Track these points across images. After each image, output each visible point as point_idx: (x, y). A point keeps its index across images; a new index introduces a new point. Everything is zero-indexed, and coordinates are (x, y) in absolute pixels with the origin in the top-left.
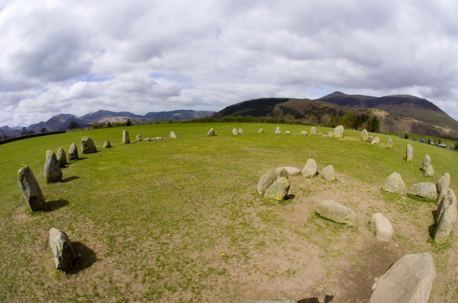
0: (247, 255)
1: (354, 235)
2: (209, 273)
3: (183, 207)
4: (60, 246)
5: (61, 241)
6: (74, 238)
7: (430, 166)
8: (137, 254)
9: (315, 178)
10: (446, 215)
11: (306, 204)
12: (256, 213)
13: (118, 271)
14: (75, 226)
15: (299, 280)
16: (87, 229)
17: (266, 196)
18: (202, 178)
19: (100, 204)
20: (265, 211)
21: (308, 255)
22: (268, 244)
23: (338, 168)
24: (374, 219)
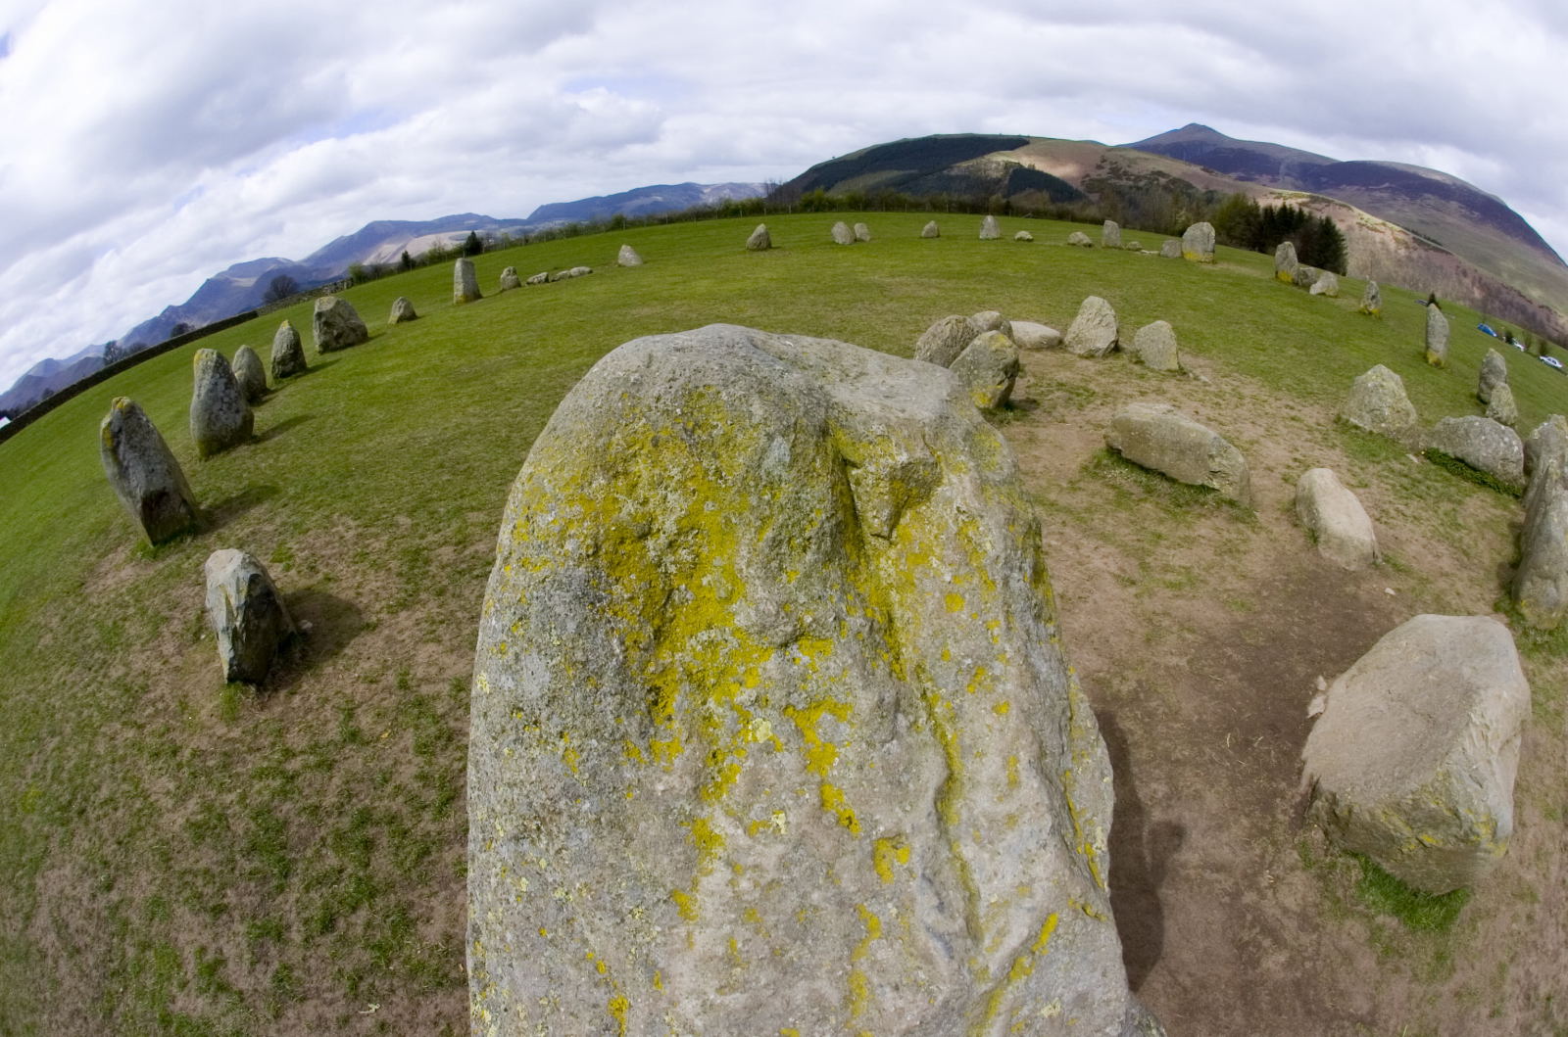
1: (1240, 532)
4: (239, 594)
7: (1504, 388)
10: (1556, 520)
13: (432, 647)
14: (297, 547)
16: (337, 544)
21: (1081, 571)
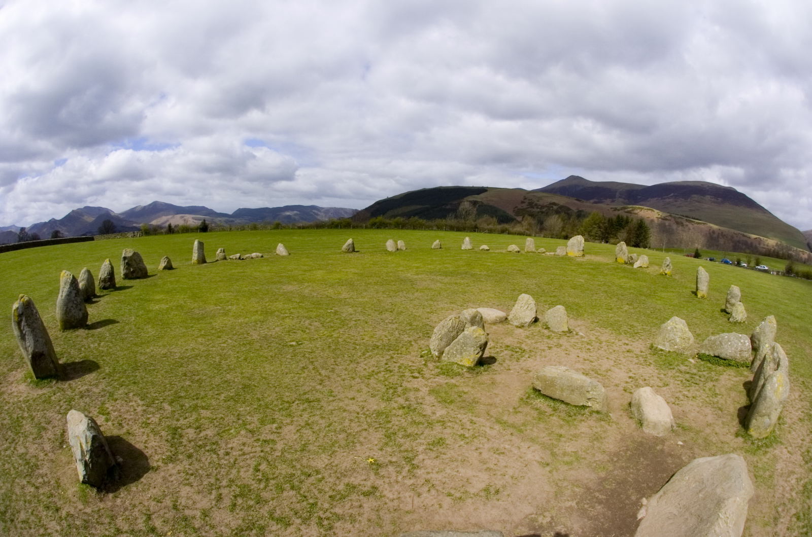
0: (413, 462)
1: (602, 426)
2: (346, 494)
3: (299, 378)
4: (87, 443)
5: (88, 433)
6: (109, 429)
7: (740, 305)
8: (219, 459)
9: (532, 328)
10: (769, 388)
11: (517, 374)
12: (428, 389)
13: (188, 488)
14: (111, 408)
15: (506, 505)
16: (132, 413)
17: (446, 359)
18: (332, 327)
19: (154, 370)
20: (444, 386)
21: (521, 462)
22: (449, 442)
23: (573, 310)
24: (637, 398)
